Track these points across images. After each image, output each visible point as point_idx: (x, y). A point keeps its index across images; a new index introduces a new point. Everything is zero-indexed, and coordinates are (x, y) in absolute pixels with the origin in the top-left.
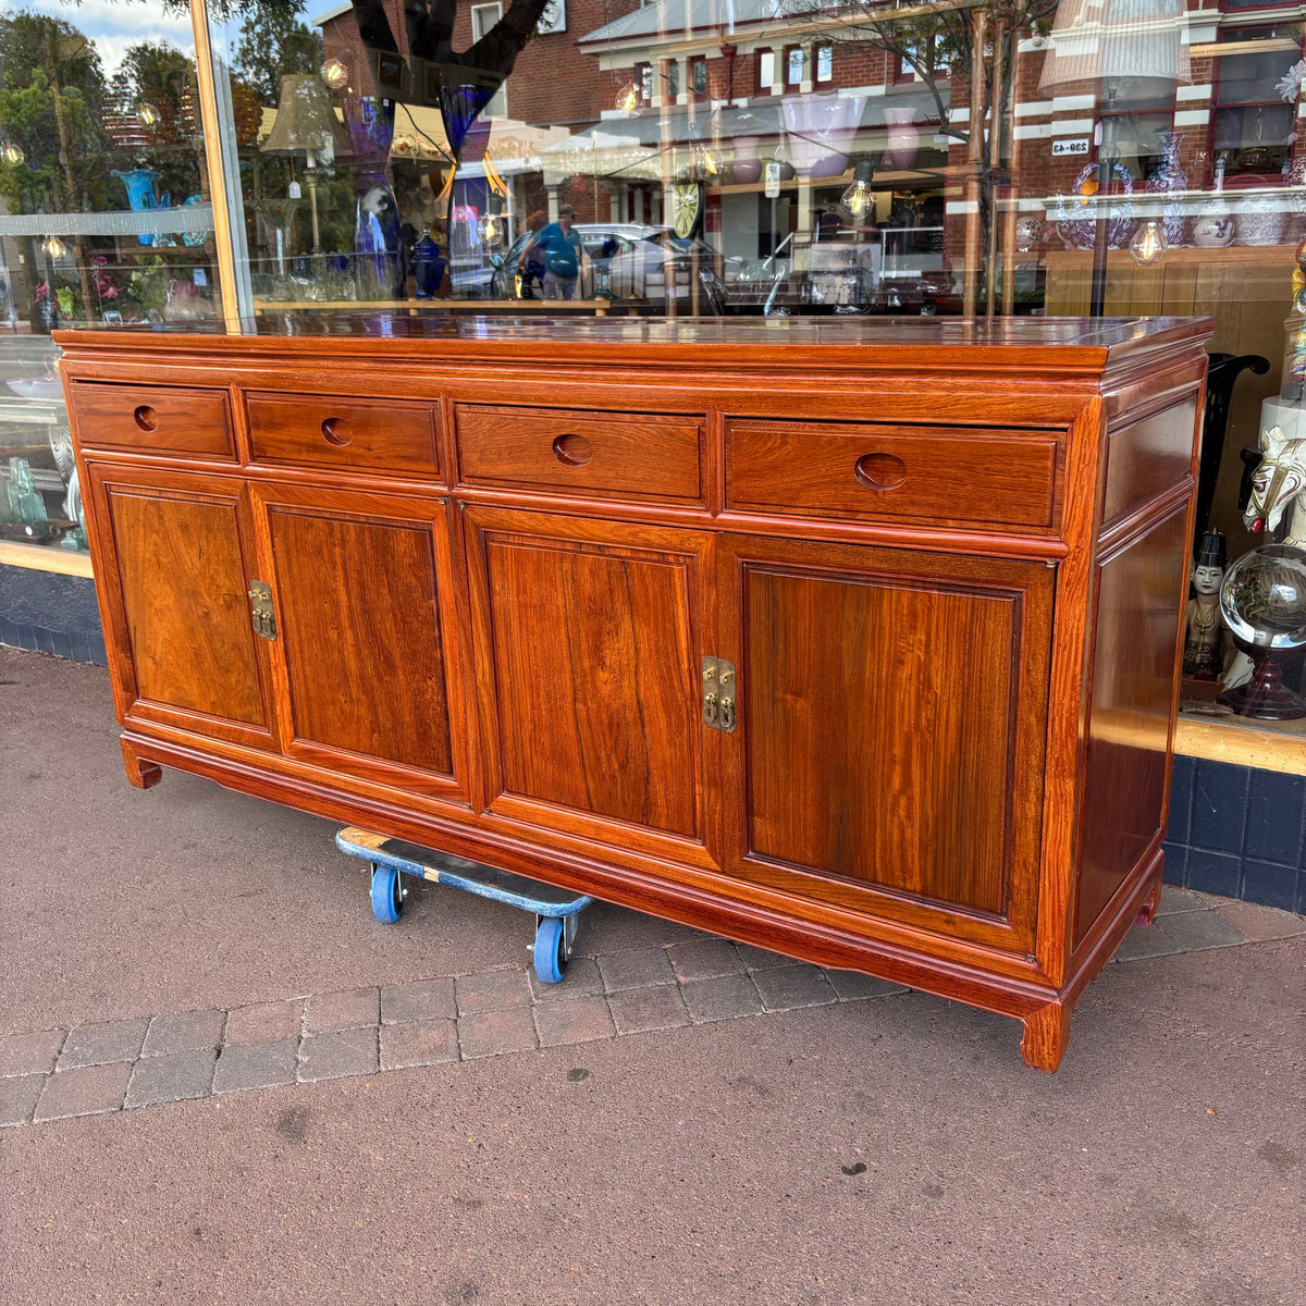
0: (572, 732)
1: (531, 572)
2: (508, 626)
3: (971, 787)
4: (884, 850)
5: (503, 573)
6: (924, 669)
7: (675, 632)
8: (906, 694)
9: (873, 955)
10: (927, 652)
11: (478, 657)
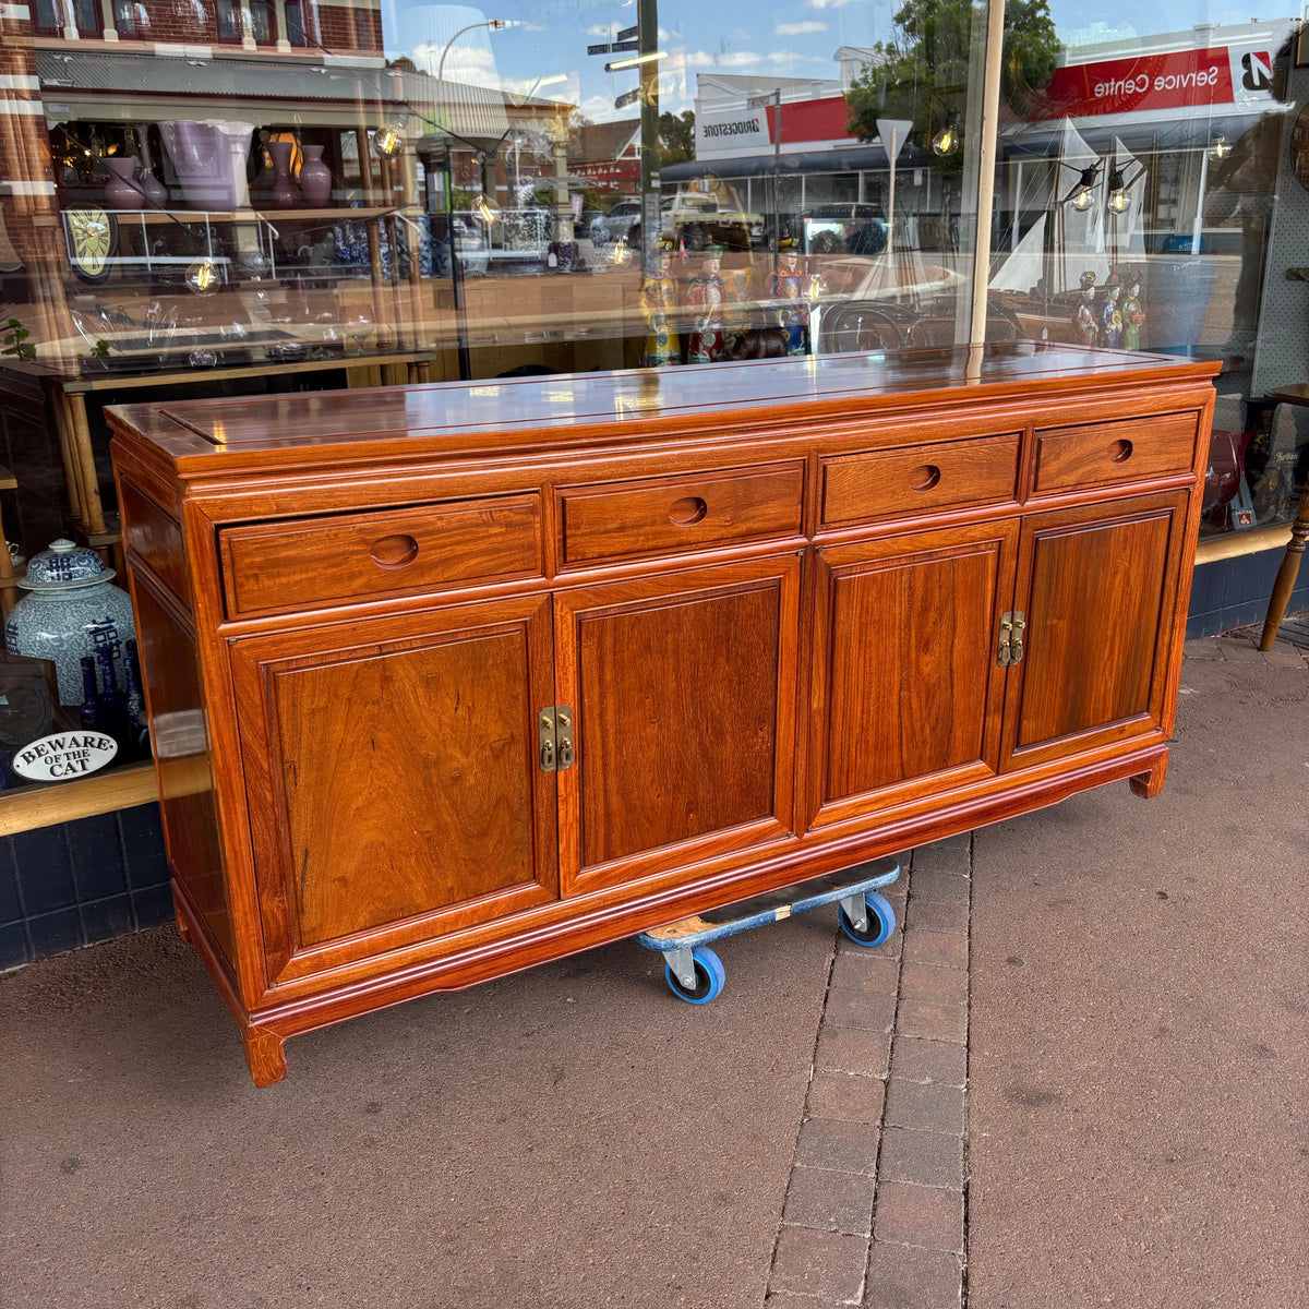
0: (895, 720)
1: (874, 594)
2: (848, 648)
3: (1142, 638)
4: (1095, 702)
5: (849, 602)
6: (1127, 574)
7: (984, 606)
8: (1117, 594)
9: (1084, 777)
10: (1130, 563)
11: (815, 686)
